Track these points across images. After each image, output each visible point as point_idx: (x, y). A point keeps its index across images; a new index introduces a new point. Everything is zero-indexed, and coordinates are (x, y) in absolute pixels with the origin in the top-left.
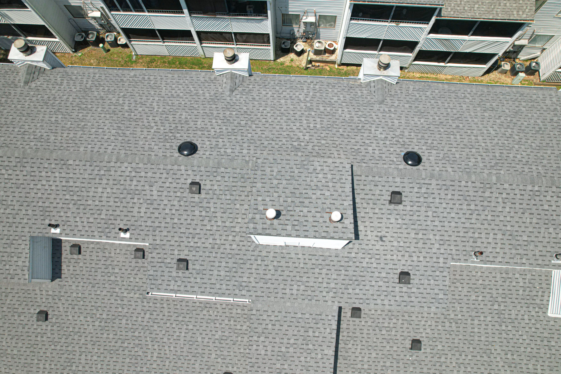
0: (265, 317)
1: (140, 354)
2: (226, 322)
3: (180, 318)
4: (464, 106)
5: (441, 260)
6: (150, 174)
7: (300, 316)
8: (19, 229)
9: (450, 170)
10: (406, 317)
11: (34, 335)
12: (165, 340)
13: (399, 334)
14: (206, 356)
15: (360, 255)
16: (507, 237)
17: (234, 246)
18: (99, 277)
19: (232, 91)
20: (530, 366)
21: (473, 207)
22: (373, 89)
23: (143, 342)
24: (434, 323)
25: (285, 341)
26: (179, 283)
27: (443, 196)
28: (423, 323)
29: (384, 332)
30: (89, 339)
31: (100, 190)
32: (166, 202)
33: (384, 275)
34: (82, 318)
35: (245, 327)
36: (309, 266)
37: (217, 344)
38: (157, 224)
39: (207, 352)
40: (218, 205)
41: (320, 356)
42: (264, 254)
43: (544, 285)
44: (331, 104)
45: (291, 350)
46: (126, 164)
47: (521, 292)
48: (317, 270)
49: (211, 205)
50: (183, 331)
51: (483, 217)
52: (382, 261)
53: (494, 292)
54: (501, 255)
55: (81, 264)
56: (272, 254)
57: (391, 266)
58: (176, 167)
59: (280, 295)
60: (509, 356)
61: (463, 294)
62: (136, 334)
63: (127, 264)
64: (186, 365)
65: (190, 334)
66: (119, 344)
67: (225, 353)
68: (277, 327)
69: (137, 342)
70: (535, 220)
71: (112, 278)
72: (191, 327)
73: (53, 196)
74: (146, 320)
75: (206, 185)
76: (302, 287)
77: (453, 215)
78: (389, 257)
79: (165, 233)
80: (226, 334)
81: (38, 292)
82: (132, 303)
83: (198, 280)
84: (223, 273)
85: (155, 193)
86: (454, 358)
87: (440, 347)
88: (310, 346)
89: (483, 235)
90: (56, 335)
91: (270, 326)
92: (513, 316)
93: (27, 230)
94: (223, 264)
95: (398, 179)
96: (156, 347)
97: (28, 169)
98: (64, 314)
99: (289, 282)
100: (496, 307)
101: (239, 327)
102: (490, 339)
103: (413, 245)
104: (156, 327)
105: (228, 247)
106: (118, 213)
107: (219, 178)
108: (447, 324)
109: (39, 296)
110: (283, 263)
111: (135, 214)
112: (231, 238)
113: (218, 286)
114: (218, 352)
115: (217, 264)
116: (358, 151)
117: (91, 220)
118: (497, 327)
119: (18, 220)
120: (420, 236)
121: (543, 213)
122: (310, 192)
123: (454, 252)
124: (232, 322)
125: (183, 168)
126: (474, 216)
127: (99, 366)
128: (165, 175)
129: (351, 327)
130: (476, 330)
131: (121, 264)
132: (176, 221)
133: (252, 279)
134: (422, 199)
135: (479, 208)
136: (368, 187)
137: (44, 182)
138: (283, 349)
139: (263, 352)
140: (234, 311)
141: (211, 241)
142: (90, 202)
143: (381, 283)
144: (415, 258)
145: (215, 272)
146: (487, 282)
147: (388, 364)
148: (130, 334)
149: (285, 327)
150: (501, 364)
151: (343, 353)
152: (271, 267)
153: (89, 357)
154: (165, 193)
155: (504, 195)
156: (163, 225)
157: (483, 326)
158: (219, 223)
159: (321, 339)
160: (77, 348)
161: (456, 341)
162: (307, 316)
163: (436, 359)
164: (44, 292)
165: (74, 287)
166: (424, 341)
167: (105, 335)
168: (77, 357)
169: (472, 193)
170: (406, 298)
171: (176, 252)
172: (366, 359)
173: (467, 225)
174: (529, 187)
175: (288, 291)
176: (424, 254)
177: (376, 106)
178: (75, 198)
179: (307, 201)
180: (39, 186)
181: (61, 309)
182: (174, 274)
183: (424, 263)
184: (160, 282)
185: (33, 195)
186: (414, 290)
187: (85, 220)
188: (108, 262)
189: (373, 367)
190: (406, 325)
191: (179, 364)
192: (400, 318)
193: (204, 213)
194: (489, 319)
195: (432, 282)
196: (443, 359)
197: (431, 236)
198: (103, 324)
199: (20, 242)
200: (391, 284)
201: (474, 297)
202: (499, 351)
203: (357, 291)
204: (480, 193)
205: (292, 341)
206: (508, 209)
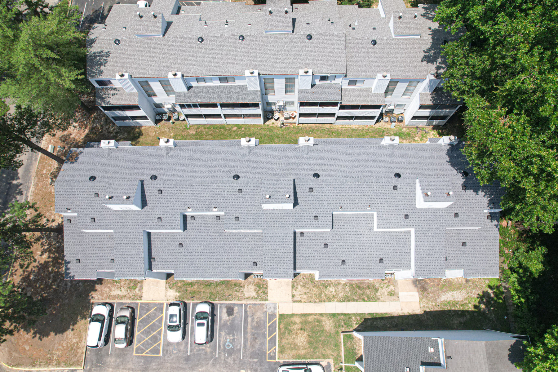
0: (268, 235)
1: (220, 257)
2: (253, 242)
3: (235, 242)
4: (339, 153)
5: (328, 211)
6: (223, 187)
7: (280, 234)
8: (176, 210)
9: (329, 179)
10: (321, 235)
11: (177, 254)
12: (229, 251)
13: (319, 242)
14: (246, 256)
15: (300, 211)
16: (351, 201)
17: (255, 211)
18: (202, 229)
19: (249, 153)
20: (369, 251)
21: (338, 191)
22: (304, 149)
23: (221, 253)
24: (332, 237)
25: (276, 244)
26: (236, 226)
27: (327, 188)
28: (328, 237)
29: (313, 241)
30: (199, 253)
31: (205, 194)
32: (230, 197)
33: (309, 217)
34: (196, 245)
35: (260, 244)
36: (282, 216)
37: (250, 251)
38: (227, 205)
39: (246, 255)
40: (249, 197)
41: (288, 248)
42: (266, 213)
43: (371, 219)
44: (288, 156)
45: (278, 247)
46: (214, 184)
47: (363, 223)
48: (285, 217)
49: (246, 197)
50: (236, 247)
51: (342, 195)
52: (308, 213)
53: (353, 223)
54: (350, 207)
55: (195, 224)
56: (269, 213)
57: (311, 214)
58: (233, 184)
59: (273, 227)
60: (361, 247)
61: (342, 225)
62: (218, 250)
63: (213, 223)
64: (238, 261)
65: (239, 248)
66: (211, 254)
67: (253, 254)
68: (272, 239)
69: (218, 253)
70: (360, 195)
71: (208, 228)
72: (239, 245)
73: (188, 197)
74: (221, 244)
75: (244, 190)
76: (280, 224)
77: (331, 194)
78: (310, 211)
79: (230, 208)
80: (253, 247)
81: (178, 236)
82: (216, 238)
83: (243, 224)
84: (252, 221)
85: (226, 194)
86: (341, 250)
87: (335, 246)
88: (285, 245)
89: (343, 201)
90: (186, 253)
91: (270, 239)
92: (361, 232)
93: (179, 210)
94: (252, 218)
95: (311, 183)
96: (226, 254)
97: (178, 188)
98: (189, 244)
99: (275, 222)
100: (355, 229)
101: (258, 244)
102: (354, 241)
103: (318, 206)
104: (225, 247)
105: (253, 211)
106: (212, 202)
107: (248, 187)
108: (337, 237)
109: (179, 238)
110: (273, 216)
111: (219, 202)
112: (254, 208)
113: (250, 226)
114: (251, 255)
115: (249, 218)
116: (297, 174)
117: (202, 205)
118: (356, 236)
119: (175, 207)
120: (320, 203)
121: (363, 192)
122: (280, 190)
123: (333, 208)
124: (255, 242)
125: (235, 184)
126: (339, 195)
127: (204, 264)
128: (229, 187)
129: (301, 240)
130: (348, 238)
131: (211, 223)
132: (234, 203)
133: (262, 222)
134: (320, 190)
135: (340, 191)
136: (301, 187)
137: (184, 193)
138: (275, 247)
139: (268, 249)
140: (256, 238)
141: (247, 209)
142: (202, 199)
143: (308, 220)
144: (319, 211)
145: (249, 221)
146: (350, 220)
147: (316, 254)
148: (215, 250)
149: (275, 239)
150: (358, 251)
151: (299, 251)
152: (269, 217)
153: (200, 261)
154: (229, 194)
155: (349, 187)
156: (229, 205)
157: (351, 237)
158: (249, 203)
159: (288, 242)
160: (194, 257)
161: (341, 243)
162: (283, 234)
163: (334, 251)
164: (180, 236)
165: (192, 233)
166: (329, 244)
167: (206, 251)
168: (195, 261)
169: (337, 186)
170: (317, 225)
171: (234, 215)
172: (307, 253)
173: (337, 198)
174: (357, 183)
175: (275, 226)
176: (322, 209)
177: (305, 156)
178: (196, 197)
179: (279, 192)
180: (182, 194)
181: (188, 242)
182: (234, 223)
183: (322, 212)
184: (229, 226)
185: (180, 197)
186: (320, 222)
187: (200, 205)
188: (206, 222)
189: (310, 256)
190: (321, 238)
191: (235, 261)
192: (319, 236)
193: (244, 200)
194: (352, 234)
195: (326, 219)
196: (337, 251)
197: (324, 203)
198: (204, 247)
199: (176, 215)
200: (311, 221)
201: (346, 226)
202: (357, 246)
203: (300, 224)
204: (340, 186)
205: (278, 244)
206: (350, 191)
